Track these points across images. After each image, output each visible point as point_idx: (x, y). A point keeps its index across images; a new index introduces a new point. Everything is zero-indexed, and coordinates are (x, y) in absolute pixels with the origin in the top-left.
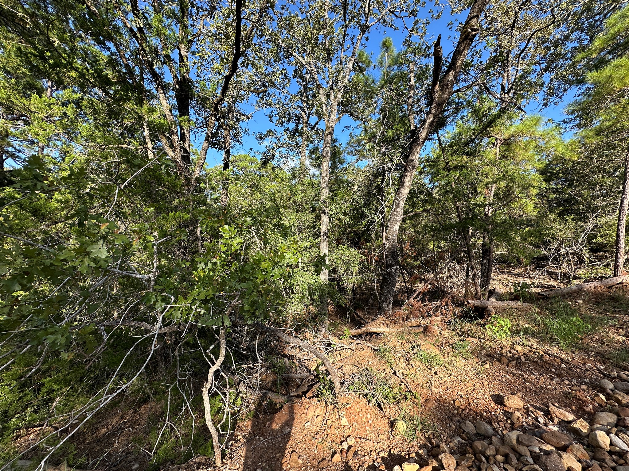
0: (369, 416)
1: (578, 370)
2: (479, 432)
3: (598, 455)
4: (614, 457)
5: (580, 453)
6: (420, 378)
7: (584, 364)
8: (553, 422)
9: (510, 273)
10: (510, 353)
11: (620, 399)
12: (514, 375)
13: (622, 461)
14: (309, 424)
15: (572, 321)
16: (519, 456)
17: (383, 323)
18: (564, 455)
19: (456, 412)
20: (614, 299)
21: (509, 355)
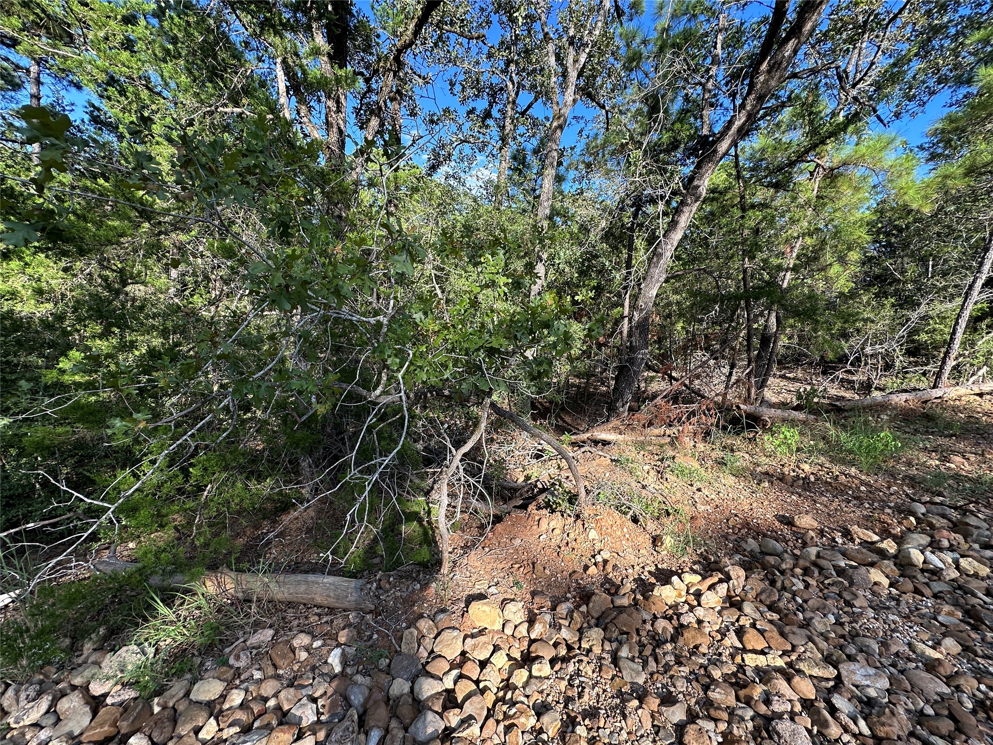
0: (625, 530)
1: (881, 494)
2: (764, 550)
3: (908, 572)
4: (926, 574)
5: (889, 569)
6: (679, 495)
7: (889, 488)
8: (853, 542)
9: (783, 377)
10: (794, 471)
11: (934, 522)
12: (800, 496)
13: (935, 578)
14: (544, 536)
15: (879, 436)
16: (821, 569)
17: (615, 429)
18: (872, 570)
19: (731, 530)
20: (929, 418)
21: (792, 474)
